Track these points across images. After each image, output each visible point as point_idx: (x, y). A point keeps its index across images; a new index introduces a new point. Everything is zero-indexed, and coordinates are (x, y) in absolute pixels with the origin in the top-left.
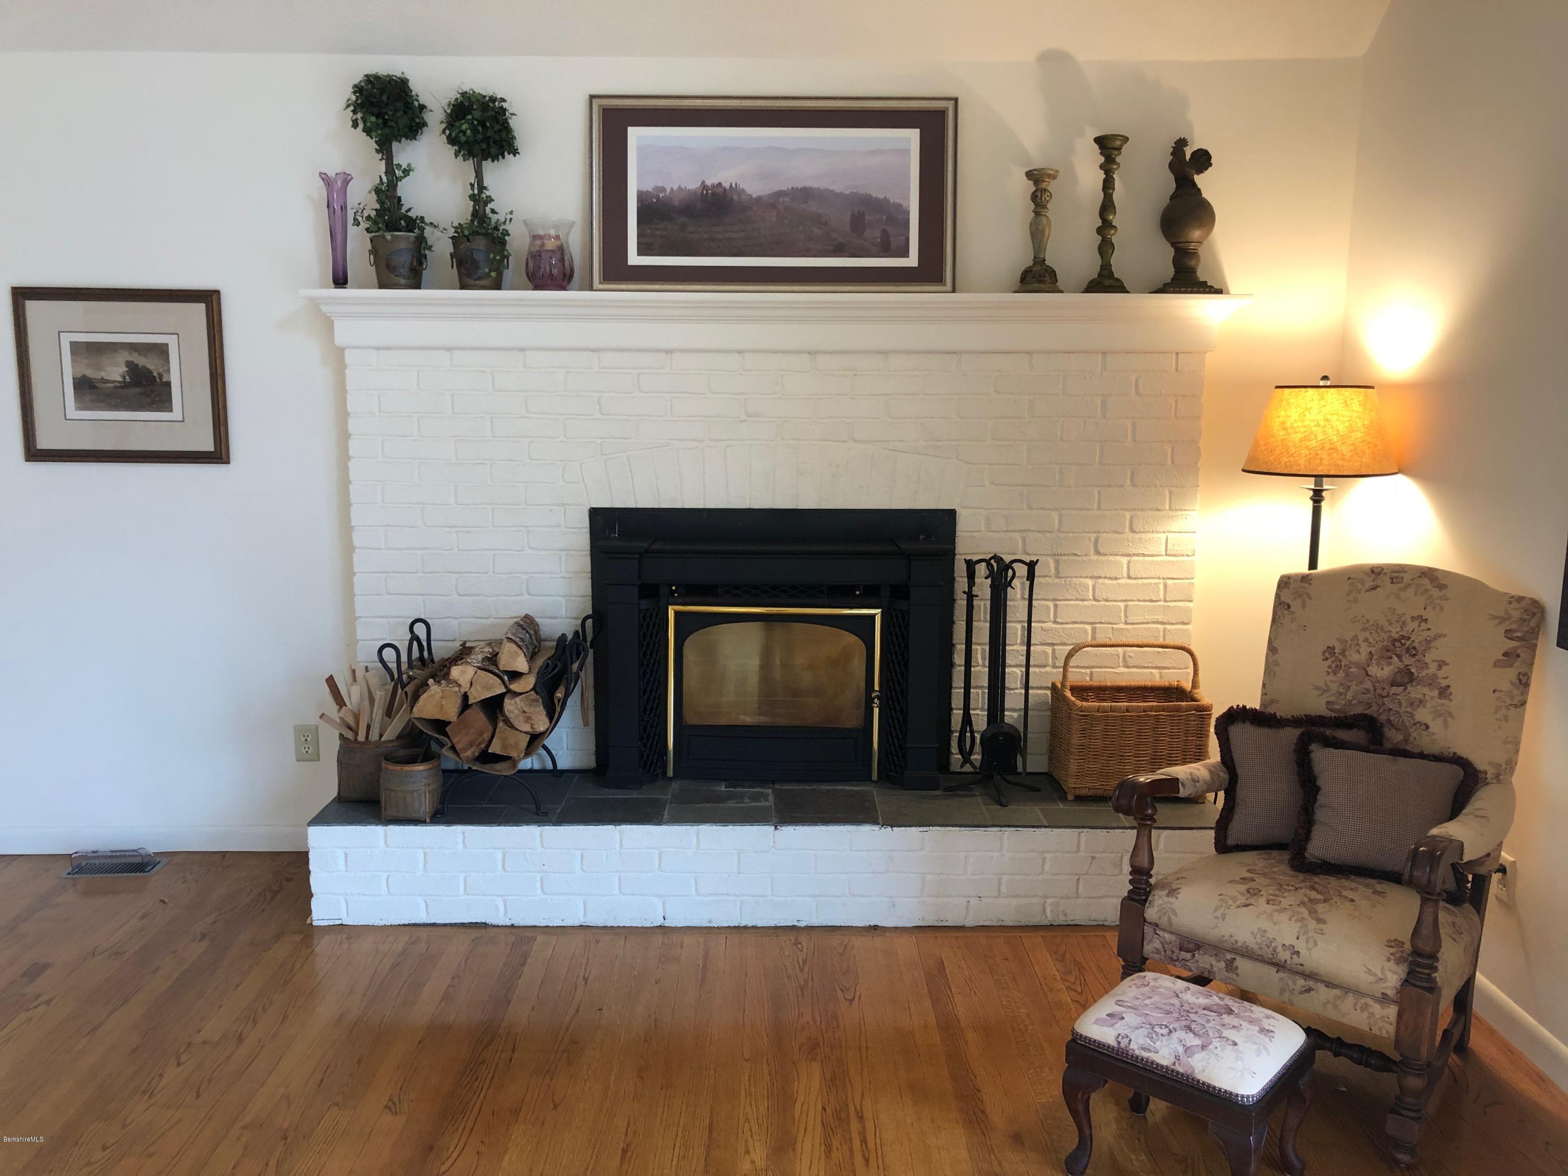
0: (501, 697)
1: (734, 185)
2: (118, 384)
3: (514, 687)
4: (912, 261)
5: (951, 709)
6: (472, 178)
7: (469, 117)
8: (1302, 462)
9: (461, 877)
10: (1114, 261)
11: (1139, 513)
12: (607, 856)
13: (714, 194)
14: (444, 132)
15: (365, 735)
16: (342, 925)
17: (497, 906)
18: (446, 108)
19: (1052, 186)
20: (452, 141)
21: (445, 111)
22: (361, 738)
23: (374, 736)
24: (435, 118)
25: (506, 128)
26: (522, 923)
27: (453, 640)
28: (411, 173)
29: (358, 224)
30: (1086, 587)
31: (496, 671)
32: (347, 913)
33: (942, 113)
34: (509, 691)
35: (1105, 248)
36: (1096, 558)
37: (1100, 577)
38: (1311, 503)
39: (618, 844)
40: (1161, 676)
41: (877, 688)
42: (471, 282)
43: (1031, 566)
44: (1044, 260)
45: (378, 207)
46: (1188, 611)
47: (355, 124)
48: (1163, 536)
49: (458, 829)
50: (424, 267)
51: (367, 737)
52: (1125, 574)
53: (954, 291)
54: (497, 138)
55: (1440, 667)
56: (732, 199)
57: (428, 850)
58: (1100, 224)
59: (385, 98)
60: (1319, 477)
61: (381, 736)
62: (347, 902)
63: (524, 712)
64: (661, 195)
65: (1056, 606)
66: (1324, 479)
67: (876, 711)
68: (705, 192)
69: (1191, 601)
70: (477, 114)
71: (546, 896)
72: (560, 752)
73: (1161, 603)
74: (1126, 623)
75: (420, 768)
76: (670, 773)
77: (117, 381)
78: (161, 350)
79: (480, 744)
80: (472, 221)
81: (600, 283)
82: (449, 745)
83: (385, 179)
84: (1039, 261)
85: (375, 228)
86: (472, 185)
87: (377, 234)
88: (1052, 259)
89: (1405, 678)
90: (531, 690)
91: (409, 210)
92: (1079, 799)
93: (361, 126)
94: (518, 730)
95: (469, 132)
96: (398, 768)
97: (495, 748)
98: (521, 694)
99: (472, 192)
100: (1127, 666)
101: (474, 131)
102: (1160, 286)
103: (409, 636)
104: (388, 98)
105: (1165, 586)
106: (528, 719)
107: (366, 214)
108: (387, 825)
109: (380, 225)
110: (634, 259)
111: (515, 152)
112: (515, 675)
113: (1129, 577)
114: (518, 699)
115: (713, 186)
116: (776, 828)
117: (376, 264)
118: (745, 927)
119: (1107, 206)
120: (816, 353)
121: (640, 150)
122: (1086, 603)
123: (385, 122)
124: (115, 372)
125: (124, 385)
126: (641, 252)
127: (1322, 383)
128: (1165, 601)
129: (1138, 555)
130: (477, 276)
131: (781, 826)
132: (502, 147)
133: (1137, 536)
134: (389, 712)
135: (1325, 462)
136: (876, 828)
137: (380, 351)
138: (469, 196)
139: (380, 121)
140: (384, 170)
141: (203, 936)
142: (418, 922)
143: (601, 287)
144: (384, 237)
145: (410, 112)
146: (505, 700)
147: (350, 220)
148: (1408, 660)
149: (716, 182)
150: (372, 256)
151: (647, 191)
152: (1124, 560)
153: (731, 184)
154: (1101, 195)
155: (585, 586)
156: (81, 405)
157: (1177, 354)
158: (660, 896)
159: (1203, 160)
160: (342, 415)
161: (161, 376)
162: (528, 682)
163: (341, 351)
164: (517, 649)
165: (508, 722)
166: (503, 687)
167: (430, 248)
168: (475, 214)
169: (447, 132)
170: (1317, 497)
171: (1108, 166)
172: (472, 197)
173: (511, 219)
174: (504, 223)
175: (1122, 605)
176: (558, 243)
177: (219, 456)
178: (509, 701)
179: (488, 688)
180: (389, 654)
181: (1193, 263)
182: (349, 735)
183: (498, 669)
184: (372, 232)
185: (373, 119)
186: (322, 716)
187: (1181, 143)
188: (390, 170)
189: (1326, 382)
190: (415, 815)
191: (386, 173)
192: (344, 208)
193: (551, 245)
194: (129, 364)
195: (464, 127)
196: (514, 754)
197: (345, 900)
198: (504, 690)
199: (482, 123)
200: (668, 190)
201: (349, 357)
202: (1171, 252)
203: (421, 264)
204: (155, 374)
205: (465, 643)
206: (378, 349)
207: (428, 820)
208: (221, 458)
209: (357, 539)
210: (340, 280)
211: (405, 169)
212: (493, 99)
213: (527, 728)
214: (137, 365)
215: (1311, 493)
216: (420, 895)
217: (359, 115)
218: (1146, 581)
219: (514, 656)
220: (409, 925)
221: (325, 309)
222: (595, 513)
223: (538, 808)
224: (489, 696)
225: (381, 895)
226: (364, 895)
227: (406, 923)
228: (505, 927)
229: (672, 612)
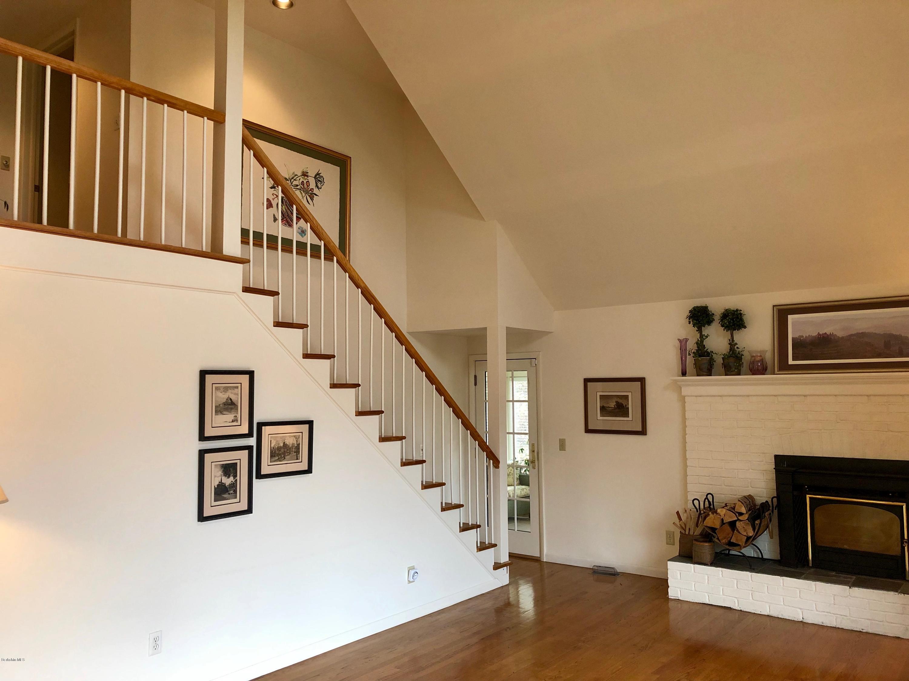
0: (735, 521)
1: (831, 333)
2: (613, 408)
3: (740, 518)
6: (730, 337)
7: (728, 318)
9: (721, 588)
12: (778, 588)
13: (823, 337)
14: (720, 323)
15: (688, 532)
16: (678, 599)
17: (735, 602)
18: (720, 315)
20: (722, 326)
21: (720, 316)
22: (687, 533)
23: (691, 533)
24: (717, 318)
25: (742, 320)
26: (745, 610)
27: (722, 503)
28: (708, 337)
29: (690, 355)
31: (734, 511)
32: (681, 595)
34: (738, 520)
39: (782, 585)
41: (906, 537)
42: (729, 373)
45: (697, 349)
47: (690, 323)
49: (720, 569)
50: (713, 368)
51: (689, 533)
54: (738, 324)
56: (831, 338)
57: (709, 576)
59: (699, 314)
61: (694, 533)
62: (680, 591)
63: (744, 528)
64: (802, 339)
67: (906, 548)
68: (819, 337)
70: (731, 317)
71: (754, 601)
72: (765, 552)
75: (707, 544)
76: (811, 565)
77: (612, 408)
78: (626, 397)
79: (728, 538)
80: (730, 352)
81: (778, 371)
82: (717, 537)
83: (699, 340)
85: (695, 356)
86: (730, 340)
87: (696, 358)
90: (747, 520)
91: (708, 349)
93: (692, 323)
94: (741, 534)
95: (727, 323)
96: (699, 544)
97: (733, 540)
98: (743, 521)
99: (730, 342)
101: (729, 322)
103: (705, 497)
104: (700, 314)
106: (745, 530)
107: (693, 351)
108: (694, 564)
109: (697, 356)
110: (791, 362)
111: (745, 327)
112: (741, 514)
114: (741, 522)
115: (823, 334)
116: (850, 587)
117: (696, 367)
118: (838, 628)
120: (870, 395)
121: (793, 322)
123: (699, 322)
124: (612, 404)
125: (615, 408)
126: (794, 359)
130: (731, 371)
131: (852, 587)
132: (740, 326)
134: (697, 525)
136: (897, 593)
137: (697, 397)
138: (729, 344)
139: (697, 322)
140: (699, 337)
141: (633, 594)
142: (705, 603)
143: (778, 373)
144: (698, 359)
145: (708, 317)
146: (737, 522)
147: (688, 354)
149: (824, 332)
150: (694, 366)
151: (796, 338)
153: (830, 333)
155: (773, 485)
156: (602, 415)
158: (801, 609)
160: (684, 419)
161: (626, 406)
162: (746, 517)
163: (684, 397)
164: (742, 504)
165: (738, 531)
166: (736, 518)
167: (715, 361)
168: (731, 350)
169: (721, 323)
172: (730, 344)
173: (744, 350)
174: (742, 351)
176: (761, 358)
177: (643, 432)
178: (738, 523)
179: (730, 517)
180: (696, 502)
182: (683, 532)
183: (735, 511)
184: (694, 358)
185: (695, 321)
186: (674, 523)
188: (701, 336)
190: (705, 562)
191: (700, 337)
192: (686, 350)
193: (758, 359)
194: (616, 402)
195: (726, 322)
196: (740, 545)
197: (680, 590)
198: (737, 519)
199: (732, 319)
200: (805, 336)
201: (687, 399)
203: (711, 367)
204: (624, 405)
205: (727, 504)
206: (696, 396)
207: (709, 564)
208: (644, 433)
209: (689, 463)
210: (684, 374)
211: (706, 336)
212: (737, 310)
213: (745, 534)
214: (619, 402)
216: (706, 593)
217: (691, 320)
219: (741, 507)
220: (702, 603)
221: (678, 383)
222: (776, 457)
223: (751, 566)
224: (731, 520)
225: (692, 590)
226: (687, 589)
227: (702, 602)
228: (738, 610)
229: (808, 496)
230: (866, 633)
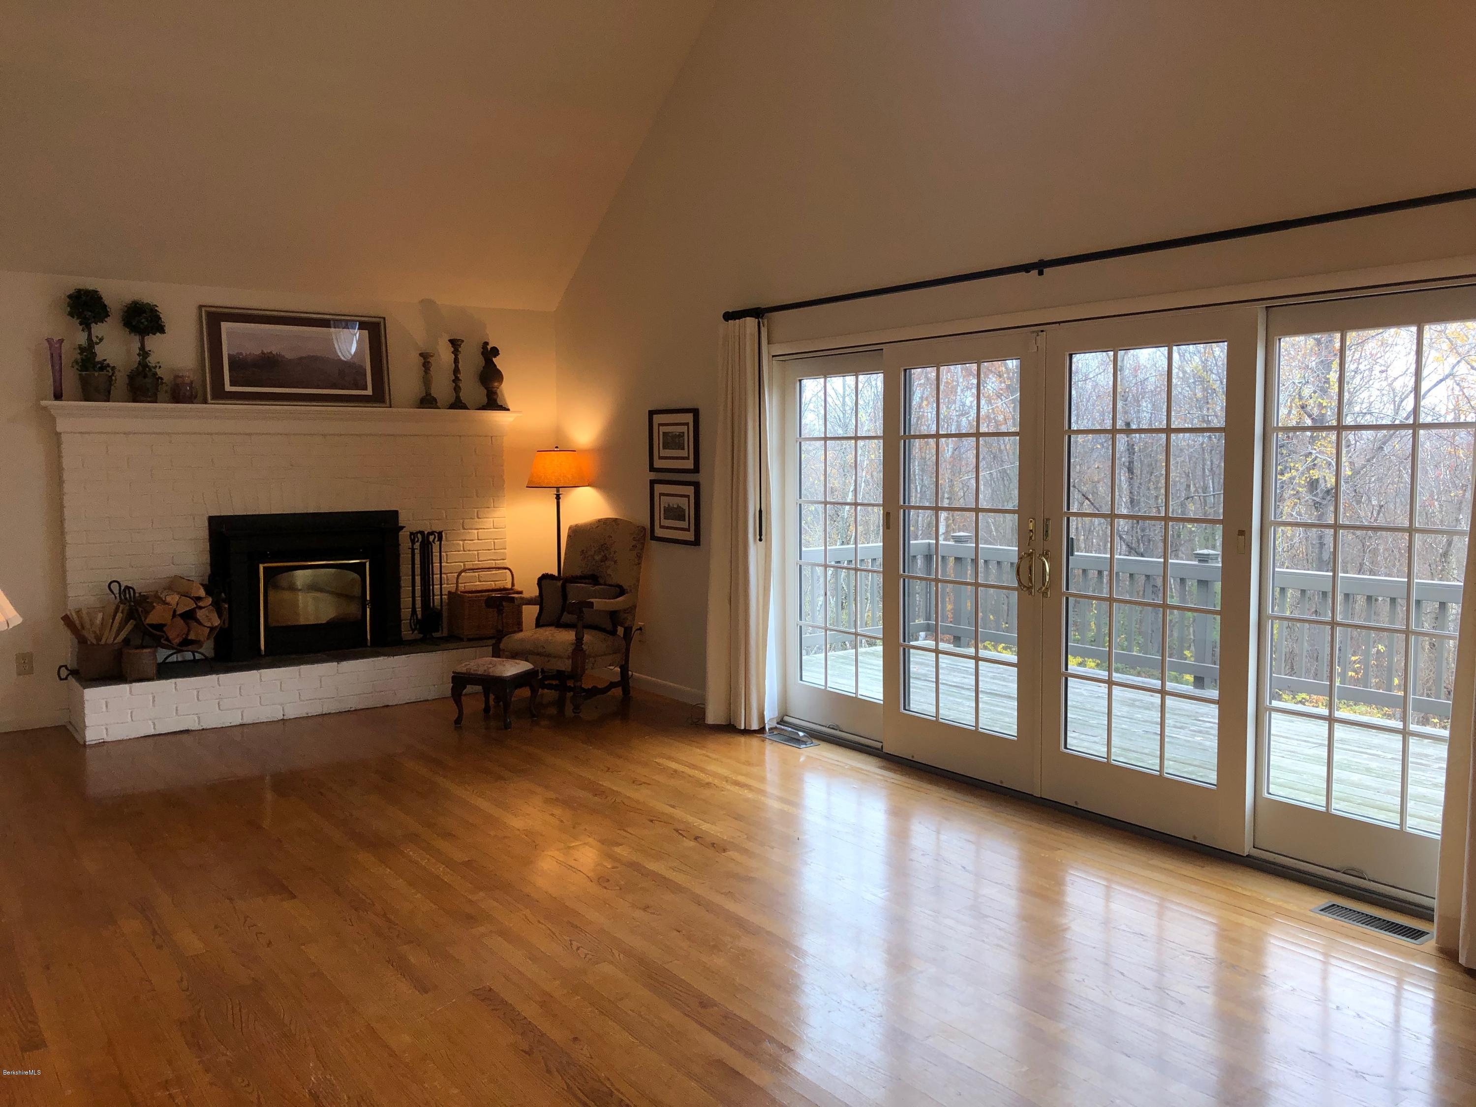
0: (193, 610)
3: (201, 604)
4: (369, 392)
5: (400, 609)
6: (139, 345)
8: (553, 482)
10: (461, 394)
11: (480, 509)
12: (253, 686)
13: (269, 357)
14: (119, 320)
16: (104, 742)
17: (194, 720)
18: (122, 308)
19: (431, 360)
20: (125, 325)
21: (121, 310)
23: (110, 640)
24: (115, 312)
25: (158, 320)
26: (208, 727)
28: (103, 341)
29: (69, 365)
30: (458, 544)
31: (189, 597)
32: (106, 735)
33: (378, 324)
34: (197, 607)
35: (457, 389)
36: (463, 531)
37: (465, 540)
38: (556, 500)
39: (259, 680)
40: (495, 585)
41: (368, 598)
42: (139, 398)
43: (440, 534)
44: (430, 394)
45: (82, 357)
46: (504, 554)
47: (73, 315)
48: (492, 519)
49: (172, 681)
50: (111, 390)
52: (476, 538)
53: (391, 407)
54: (153, 324)
55: (615, 553)
56: (278, 360)
57: (155, 695)
58: (454, 378)
60: (558, 488)
62: (107, 729)
63: (207, 616)
64: (241, 357)
65: (447, 555)
66: (560, 489)
67: (368, 610)
68: (264, 356)
69: (506, 549)
71: (220, 711)
73: (493, 551)
74: (478, 561)
75: (146, 651)
76: (263, 654)
79: (183, 635)
80: (139, 367)
81: (211, 400)
83: (86, 343)
84: (428, 394)
85: (80, 369)
86: (138, 348)
87: (81, 372)
88: (434, 393)
89: (605, 559)
90: (209, 605)
91: (101, 360)
92: (469, 640)
94: (203, 626)
96: (137, 651)
97: (192, 636)
98: (204, 607)
99: (139, 351)
100: (480, 581)
102: (481, 406)
105: (494, 543)
106: (209, 620)
107: (74, 361)
108: (131, 683)
109: (83, 367)
110: (228, 388)
111: (163, 331)
112: (199, 599)
113: (478, 539)
114: (202, 610)
115: (267, 353)
116: (337, 664)
117: (82, 387)
118: (324, 714)
119: (456, 371)
121: (229, 334)
122: (460, 553)
126: (232, 384)
127: (556, 449)
128: (495, 550)
129: (481, 529)
131: (340, 662)
132: (156, 329)
133: (480, 520)
135: (562, 482)
136: (386, 658)
137: (83, 435)
138: (137, 354)
142: (148, 734)
143: (213, 402)
144: (85, 374)
145: (100, 308)
148: (606, 552)
149: (269, 351)
150: (78, 384)
151: (233, 354)
152: (476, 531)
153: (277, 353)
154: (454, 365)
155: (206, 558)
157: (492, 437)
158: (280, 705)
159: (495, 352)
162: (207, 601)
163: (59, 434)
165: (198, 622)
166: (194, 605)
167: (114, 381)
168: (140, 364)
169: (122, 320)
170: (558, 497)
171: (456, 352)
172: (139, 354)
173: (158, 367)
174: (155, 368)
175: (476, 552)
176: (189, 379)
178: (198, 611)
179: (186, 605)
181: (495, 397)
185: (79, 311)
187: (486, 344)
188: (89, 338)
189: (557, 449)
190: (146, 676)
191: (87, 340)
192: (60, 356)
193: (184, 380)
196: (202, 639)
197: (105, 728)
200: (244, 354)
201: (64, 437)
202: (485, 391)
203: (110, 388)
206: (82, 433)
207: (155, 678)
210: (58, 396)
211: (99, 339)
212: (149, 305)
213: (209, 625)
215: (555, 496)
216: (149, 720)
218: (486, 541)
219: (198, 588)
220: (144, 737)
221: (49, 411)
222: (211, 519)
224: (188, 609)
225: (127, 722)
226: (118, 723)
227: (143, 735)
228: (199, 730)
229: (261, 567)
230: (356, 710)
